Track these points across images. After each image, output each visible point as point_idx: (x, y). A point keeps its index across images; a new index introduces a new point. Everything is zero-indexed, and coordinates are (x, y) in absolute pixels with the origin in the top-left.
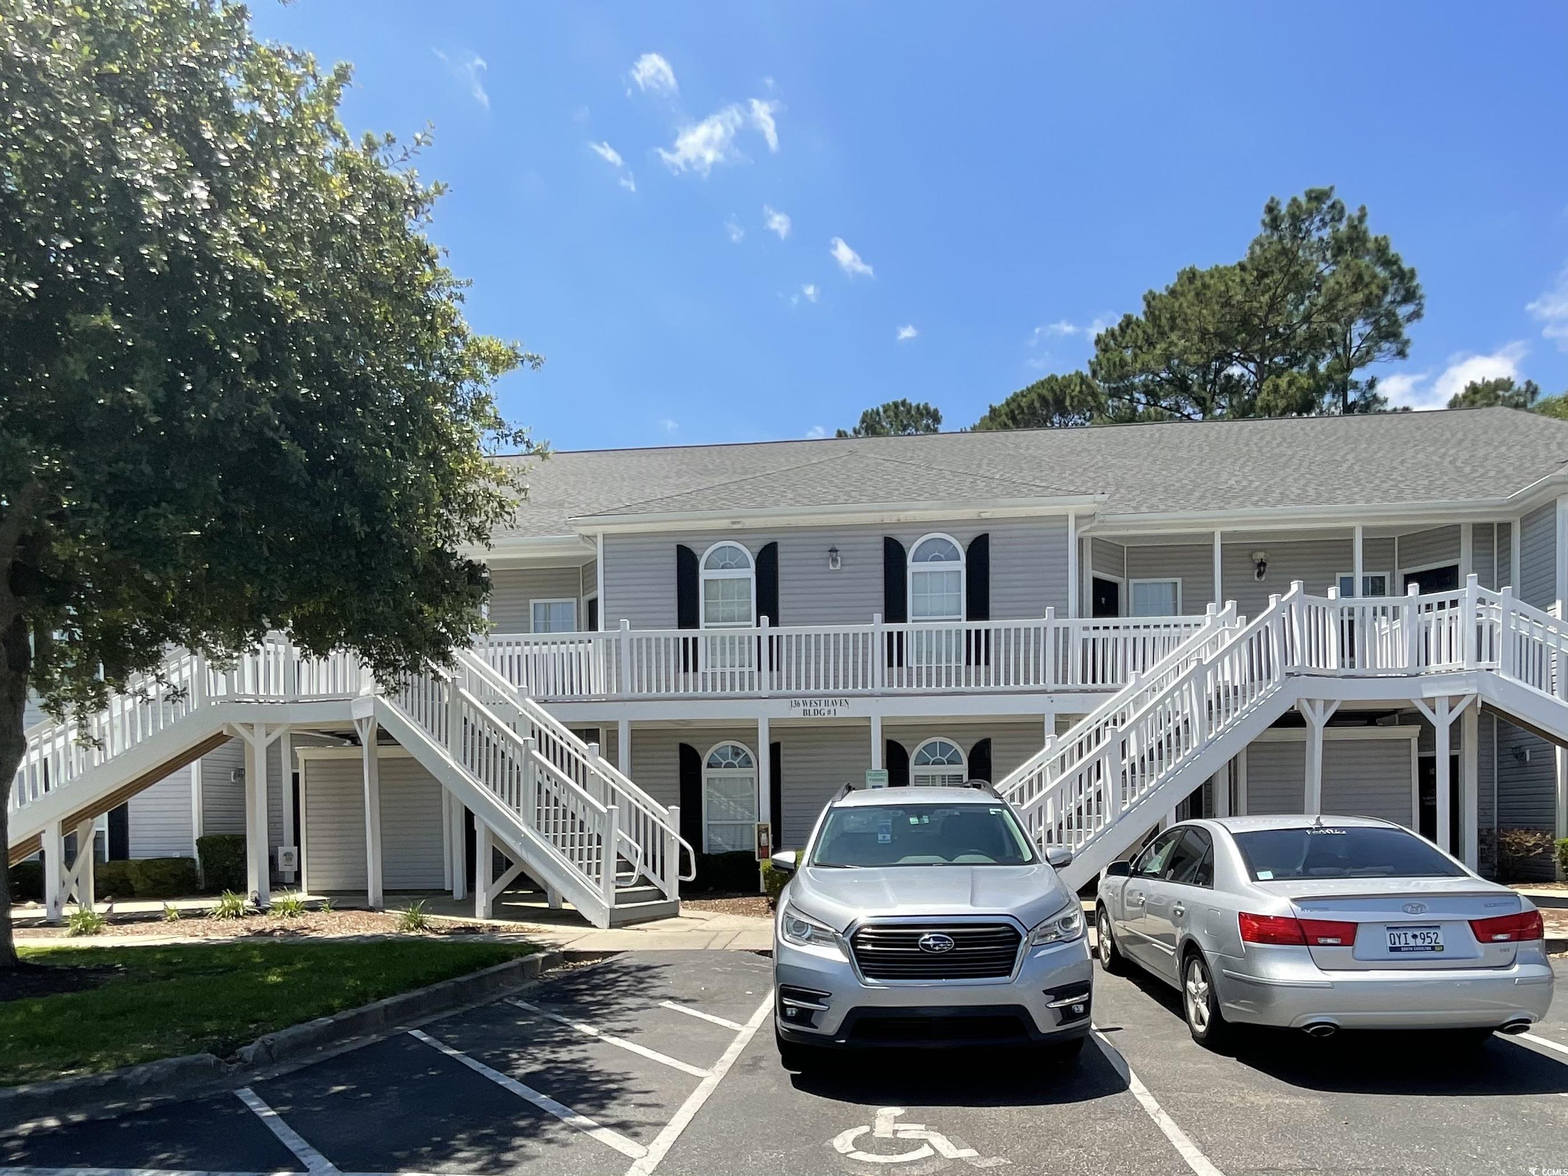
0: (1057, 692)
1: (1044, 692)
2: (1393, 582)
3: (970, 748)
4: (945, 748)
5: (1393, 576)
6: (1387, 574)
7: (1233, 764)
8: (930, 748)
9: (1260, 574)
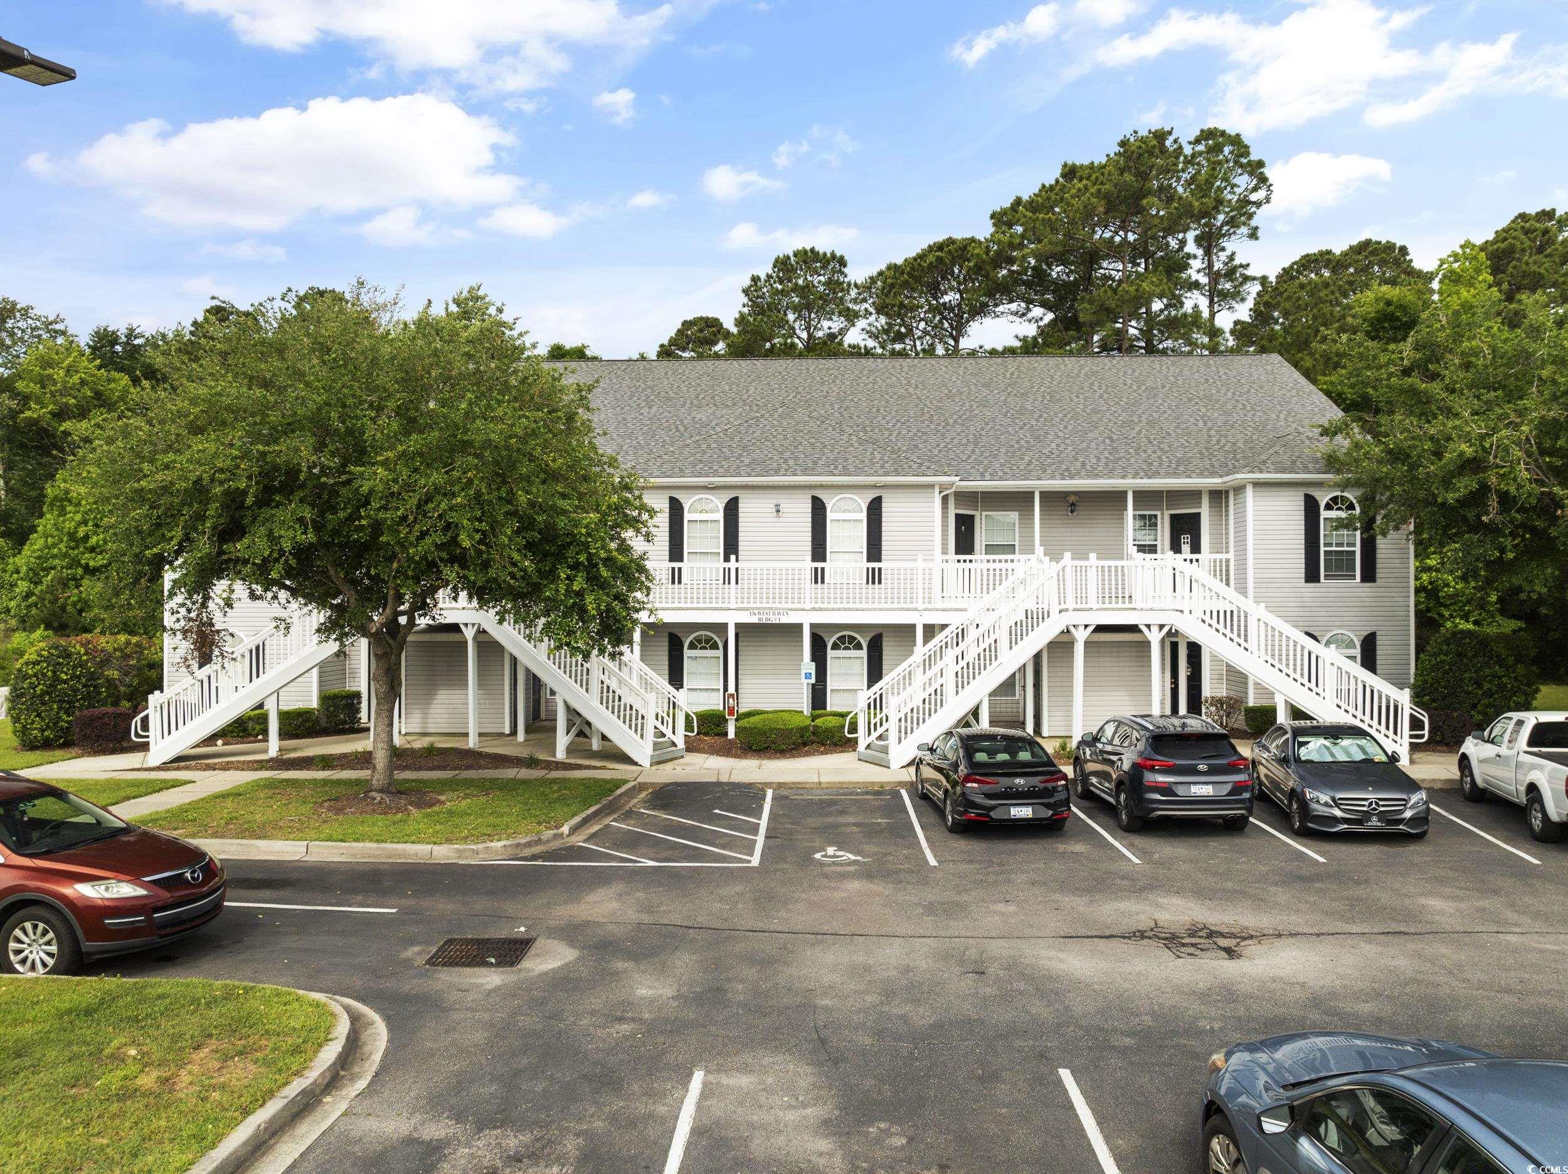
0: (925, 610)
1: (916, 609)
2: (1162, 518)
3: (868, 639)
4: (852, 639)
5: (1162, 514)
6: (1159, 513)
7: (1037, 657)
8: (842, 639)
9: (1072, 511)
